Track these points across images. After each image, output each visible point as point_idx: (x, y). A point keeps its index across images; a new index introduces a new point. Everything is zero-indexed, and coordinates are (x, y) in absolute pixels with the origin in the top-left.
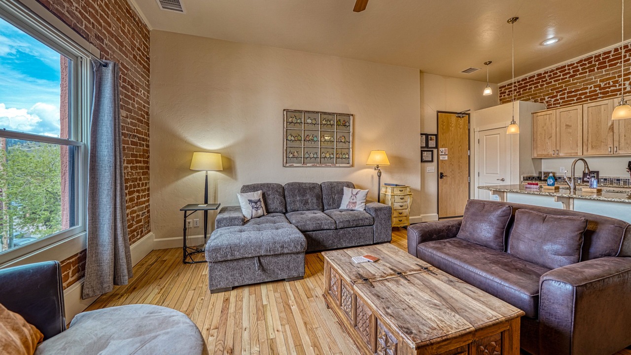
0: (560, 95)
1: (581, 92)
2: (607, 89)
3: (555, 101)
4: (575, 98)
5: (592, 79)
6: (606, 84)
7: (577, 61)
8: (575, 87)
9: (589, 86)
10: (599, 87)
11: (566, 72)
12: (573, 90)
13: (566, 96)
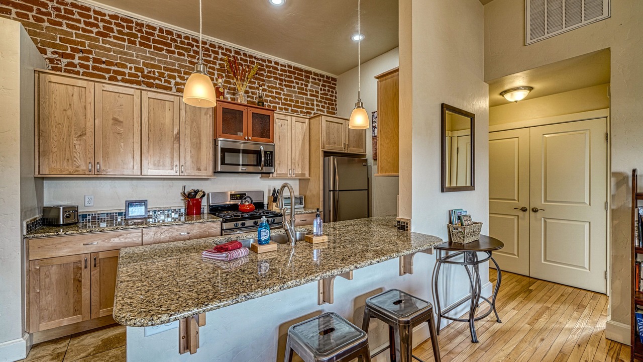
0: (80, 58)
1: (116, 68)
2: (152, 81)
3: (69, 64)
4: (107, 76)
5: (132, 55)
6: (150, 72)
7: (111, 13)
8: (106, 56)
9: (129, 65)
10: (142, 73)
11: (90, 20)
12: (104, 59)
13: (91, 63)
